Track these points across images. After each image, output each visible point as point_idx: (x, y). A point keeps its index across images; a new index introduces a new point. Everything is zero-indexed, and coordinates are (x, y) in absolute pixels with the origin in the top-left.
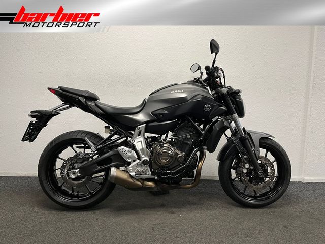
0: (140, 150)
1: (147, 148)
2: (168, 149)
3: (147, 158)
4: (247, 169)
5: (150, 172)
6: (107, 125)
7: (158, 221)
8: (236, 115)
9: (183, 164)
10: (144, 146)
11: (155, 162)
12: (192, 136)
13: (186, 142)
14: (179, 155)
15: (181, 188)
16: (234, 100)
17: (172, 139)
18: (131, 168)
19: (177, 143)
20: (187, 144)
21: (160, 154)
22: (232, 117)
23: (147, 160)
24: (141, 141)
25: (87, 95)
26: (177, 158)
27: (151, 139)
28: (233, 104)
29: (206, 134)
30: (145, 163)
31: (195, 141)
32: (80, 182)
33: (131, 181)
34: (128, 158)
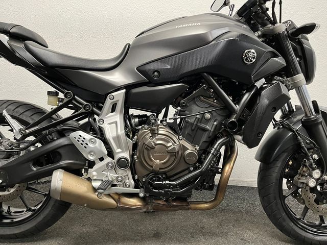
0: (114, 138)
1: (128, 135)
2: (167, 139)
3: (126, 155)
5: (132, 182)
6: (53, 90)
8: (300, 77)
9: (196, 168)
10: (121, 132)
11: (141, 162)
12: (215, 114)
13: (203, 125)
14: (188, 151)
15: (189, 209)
16: (298, 47)
17: (175, 119)
18: (94, 173)
19: (185, 127)
20: (205, 130)
21: (150, 148)
22: (293, 80)
23: (126, 158)
24: (116, 123)
25: (13, 30)
26: (183, 158)
27: (137, 120)
28: (297, 56)
29: (243, 111)
30: (121, 164)
31: (220, 124)
33: (94, 196)
34: (90, 153)
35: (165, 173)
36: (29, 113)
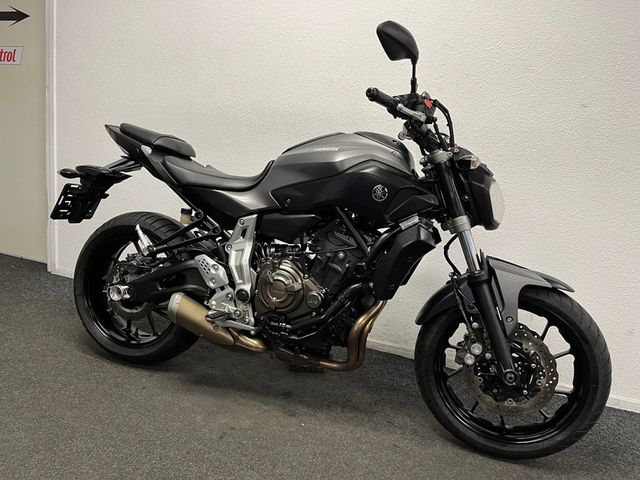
0: (236, 267)
1: (250, 266)
4: (476, 357)
5: (252, 320)
6: (187, 207)
7: (246, 423)
8: (464, 220)
9: (319, 315)
10: (246, 261)
13: (333, 266)
16: (465, 182)
18: (214, 303)
20: (335, 271)
22: (454, 223)
23: (246, 292)
24: (243, 250)
26: (305, 299)
30: (241, 296)
32: (135, 311)
33: (210, 327)
34: (212, 279)
35: (284, 314)
36: (164, 229)
